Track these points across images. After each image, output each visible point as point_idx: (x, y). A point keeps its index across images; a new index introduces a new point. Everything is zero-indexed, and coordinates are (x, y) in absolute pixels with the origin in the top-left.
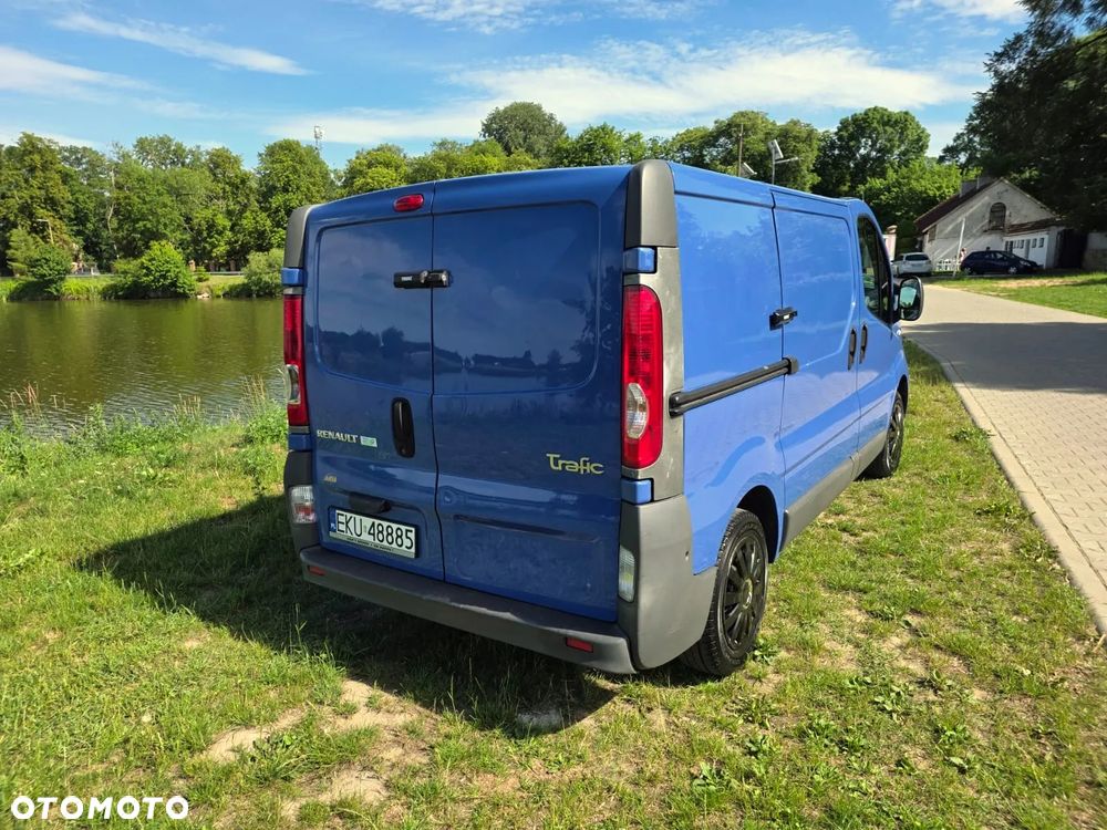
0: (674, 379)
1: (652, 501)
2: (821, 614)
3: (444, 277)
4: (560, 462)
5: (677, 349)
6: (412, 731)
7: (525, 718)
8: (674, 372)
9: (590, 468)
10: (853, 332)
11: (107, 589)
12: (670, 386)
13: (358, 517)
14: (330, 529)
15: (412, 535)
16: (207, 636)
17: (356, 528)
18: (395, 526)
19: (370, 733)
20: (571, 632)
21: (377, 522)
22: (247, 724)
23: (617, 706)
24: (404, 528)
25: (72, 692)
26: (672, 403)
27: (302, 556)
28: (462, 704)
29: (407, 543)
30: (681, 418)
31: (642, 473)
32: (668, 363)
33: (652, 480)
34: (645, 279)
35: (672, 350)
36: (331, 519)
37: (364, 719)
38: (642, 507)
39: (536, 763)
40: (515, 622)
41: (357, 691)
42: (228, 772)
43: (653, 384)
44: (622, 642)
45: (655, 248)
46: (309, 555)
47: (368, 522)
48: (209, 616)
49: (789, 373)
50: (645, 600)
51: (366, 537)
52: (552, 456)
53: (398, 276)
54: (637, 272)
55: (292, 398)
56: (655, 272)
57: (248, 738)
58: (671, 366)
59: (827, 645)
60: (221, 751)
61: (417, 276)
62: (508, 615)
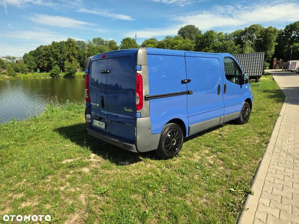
0: (145, 92)
1: (141, 117)
2: (198, 150)
3: (108, 71)
4: (126, 109)
5: (147, 86)
6: (99, 162)
7: (122, 163)
8: (146, 91)
9: (131, 111)
10: (219, 86)
11: (57, 135)
12: (145, 94)
13: (97, 121)
14: (93, 123)
15: (104, 124)
16: (71, 144)
17: (96, 123)
18: (102, 123)
19: (91, 162)
20: (126, 144)
21: (99, 122)
22: (70, 158)
23: (142, 163)
24: (103, 123)
25: (43, 151)
26: (145, 98)
27: (88, 129)
28: (109, 158)
29: (104, 126)
30: (148, 101)
31: (138, 111)
32: (144, 89)
33: (140, 113)
34: (138, 72)
35: (145, 86)
36: (92, 121)
37: (92, 160)
38: (138, 118)
39: (119, 170)
40: (117, 142)
41: (93, 155)
42: (63, 165)
43: (141, 93)
44: (134, 146)
45: (141, 65)
46: (89, 129)
47: (98, 122)
48: (73, 141)
49: (189, 94)
50: (138, 137)
51: (98, 125)
52: (125, 108)
53: (101, 71)
54: (136, 70)
55: (87, 96)
56: (141, 70)
57: (69, 161)
58: (145, 90)
59: (195, 156)
60: (64, 162)
61: (104, 71)
62: (117, 140)
